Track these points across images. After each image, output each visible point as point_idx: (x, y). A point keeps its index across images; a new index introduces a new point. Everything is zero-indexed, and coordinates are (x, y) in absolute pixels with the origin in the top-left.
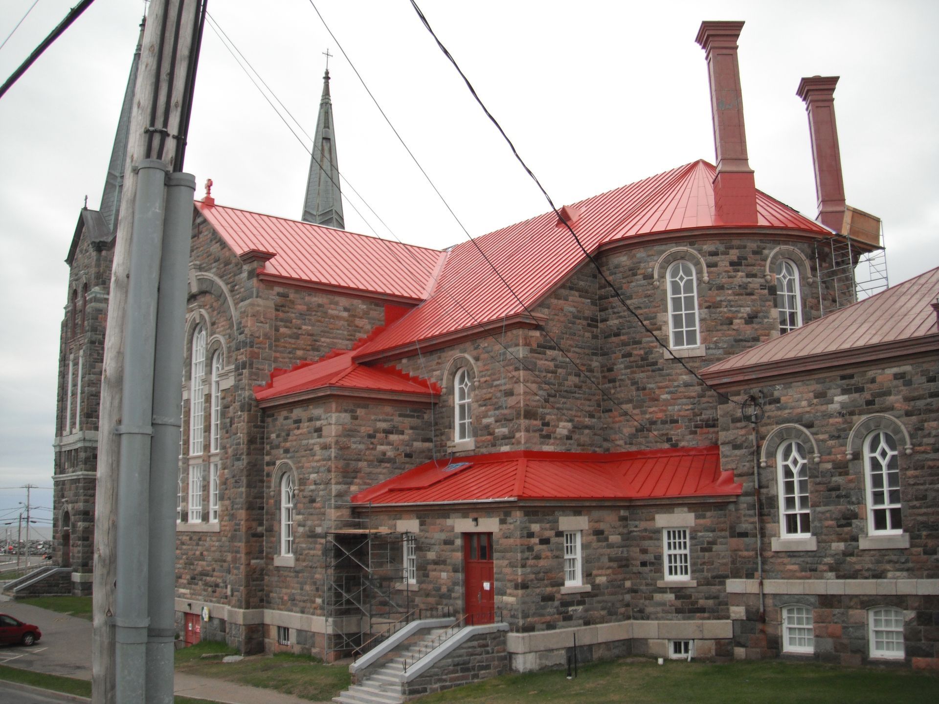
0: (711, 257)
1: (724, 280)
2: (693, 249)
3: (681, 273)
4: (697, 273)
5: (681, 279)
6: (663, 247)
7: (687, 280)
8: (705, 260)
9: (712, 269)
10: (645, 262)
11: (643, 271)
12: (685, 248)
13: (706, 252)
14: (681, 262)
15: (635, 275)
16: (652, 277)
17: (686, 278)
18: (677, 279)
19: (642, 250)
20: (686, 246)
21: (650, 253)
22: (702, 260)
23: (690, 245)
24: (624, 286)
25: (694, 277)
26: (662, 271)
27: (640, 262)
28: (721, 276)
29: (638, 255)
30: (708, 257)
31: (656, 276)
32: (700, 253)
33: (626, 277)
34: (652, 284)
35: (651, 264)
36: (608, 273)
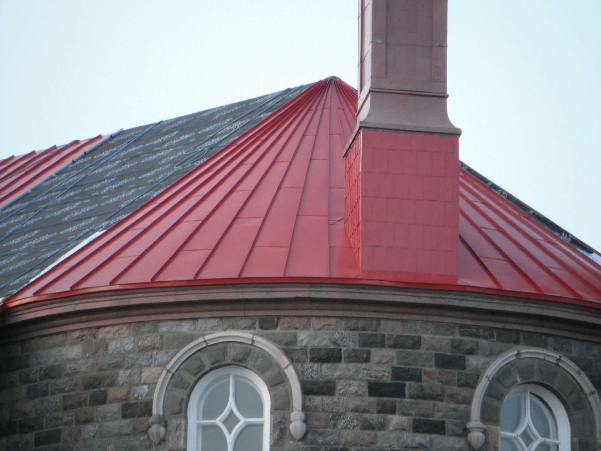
0: (316, 366)
1: (348, 435)
2: (270, 338)
3: (231, 404)
4: (275, 409)
5: (231, 421)
6: (186, 328)
7: (248, 426)
8: (300, 374)
9: (317, 400)
10: (131, 367)
11: (121, 393)
12: (245, 336)
13: (304, 350)
14: (232, 373)
15: (102, 400)
16: (147, 408)
17: (243, 421)
18: (218, 421)
19: (124, 330)
20: (251, 327)
21: (147, 342)
22: (291, 373)
23: (262, 328)
24: (66, 432)
25: (267, 419)
26: (180, 394)
27: (117, 366)
28: (341, 423)
29: (113, 346)
30: (308, 365)
31: (157, 409)
32: (287, 353)
33: (73, 406)
34: (145, 431)
35: (147, 373)
36: (24, 389)
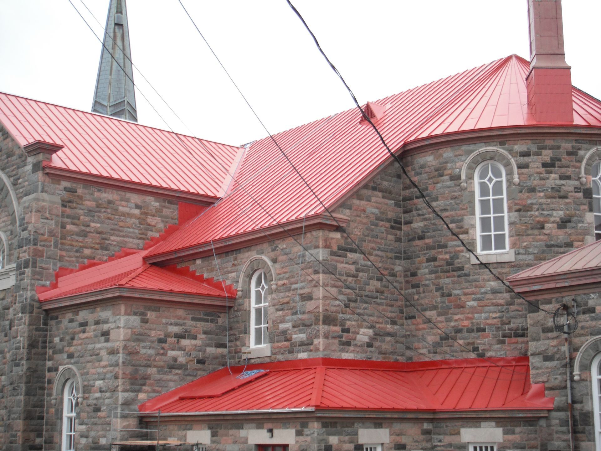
0: (522, 158)
1: (536, 182)
2: (504, 149)
3: (490, 174)
4: (507, 175)
5: (490, 180)
6: (471, 147)
7: (497, 182)
8: (516, 161)
9: (524, 170)
10: (452, 162)
11: (449, 172)
12: (495, 148)
13: (517, 152)
14: (490, 162)
15: (441, 175)
16: (459, 177)
17: (495, 180)
18: (486, 180)
19: (449, 149)
20: (496, 145)
21: (457, 153)
22: (513, 161)
23: (500, 145)
24: (430, 187)
25: (504, 179)
26: (470, 171)
27: (447, 162)
28: (532, 178)
29: (445, 155)
30: (519, 158)
31: (463, 177)
32: (510, 154)
33: (432, 178)
34: (459, 185)
35: (458, 164)
36: (413, 173)
